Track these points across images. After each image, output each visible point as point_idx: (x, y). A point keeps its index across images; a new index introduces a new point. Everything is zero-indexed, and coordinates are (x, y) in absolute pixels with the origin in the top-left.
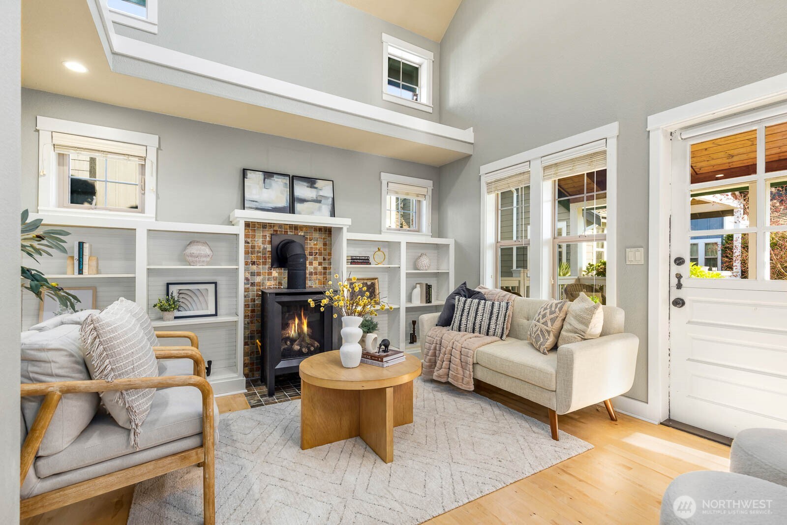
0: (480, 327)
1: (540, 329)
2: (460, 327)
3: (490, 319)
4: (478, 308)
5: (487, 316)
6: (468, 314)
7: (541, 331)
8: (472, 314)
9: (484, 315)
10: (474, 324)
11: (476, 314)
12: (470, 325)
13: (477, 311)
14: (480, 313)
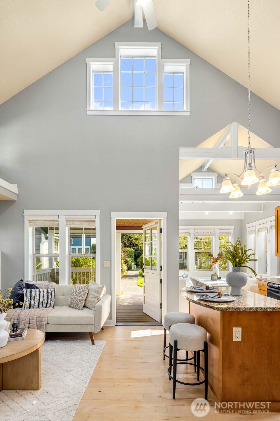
0: (42, 304)
1: (78, 299)
2: (30, 307)
3: (48, 299)
4: (40, 294)
5: (46, 297)
6: (35, 298)
7: (79, 300)
8: (37, 298)
9: (44, 297)
10: (39, 303)
11: (40, 297)
12: (36, 304)
13: (40, 296)
14: (42, 296)
